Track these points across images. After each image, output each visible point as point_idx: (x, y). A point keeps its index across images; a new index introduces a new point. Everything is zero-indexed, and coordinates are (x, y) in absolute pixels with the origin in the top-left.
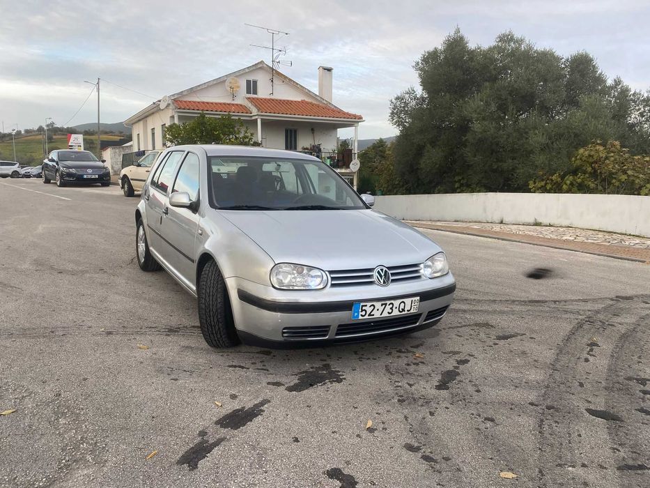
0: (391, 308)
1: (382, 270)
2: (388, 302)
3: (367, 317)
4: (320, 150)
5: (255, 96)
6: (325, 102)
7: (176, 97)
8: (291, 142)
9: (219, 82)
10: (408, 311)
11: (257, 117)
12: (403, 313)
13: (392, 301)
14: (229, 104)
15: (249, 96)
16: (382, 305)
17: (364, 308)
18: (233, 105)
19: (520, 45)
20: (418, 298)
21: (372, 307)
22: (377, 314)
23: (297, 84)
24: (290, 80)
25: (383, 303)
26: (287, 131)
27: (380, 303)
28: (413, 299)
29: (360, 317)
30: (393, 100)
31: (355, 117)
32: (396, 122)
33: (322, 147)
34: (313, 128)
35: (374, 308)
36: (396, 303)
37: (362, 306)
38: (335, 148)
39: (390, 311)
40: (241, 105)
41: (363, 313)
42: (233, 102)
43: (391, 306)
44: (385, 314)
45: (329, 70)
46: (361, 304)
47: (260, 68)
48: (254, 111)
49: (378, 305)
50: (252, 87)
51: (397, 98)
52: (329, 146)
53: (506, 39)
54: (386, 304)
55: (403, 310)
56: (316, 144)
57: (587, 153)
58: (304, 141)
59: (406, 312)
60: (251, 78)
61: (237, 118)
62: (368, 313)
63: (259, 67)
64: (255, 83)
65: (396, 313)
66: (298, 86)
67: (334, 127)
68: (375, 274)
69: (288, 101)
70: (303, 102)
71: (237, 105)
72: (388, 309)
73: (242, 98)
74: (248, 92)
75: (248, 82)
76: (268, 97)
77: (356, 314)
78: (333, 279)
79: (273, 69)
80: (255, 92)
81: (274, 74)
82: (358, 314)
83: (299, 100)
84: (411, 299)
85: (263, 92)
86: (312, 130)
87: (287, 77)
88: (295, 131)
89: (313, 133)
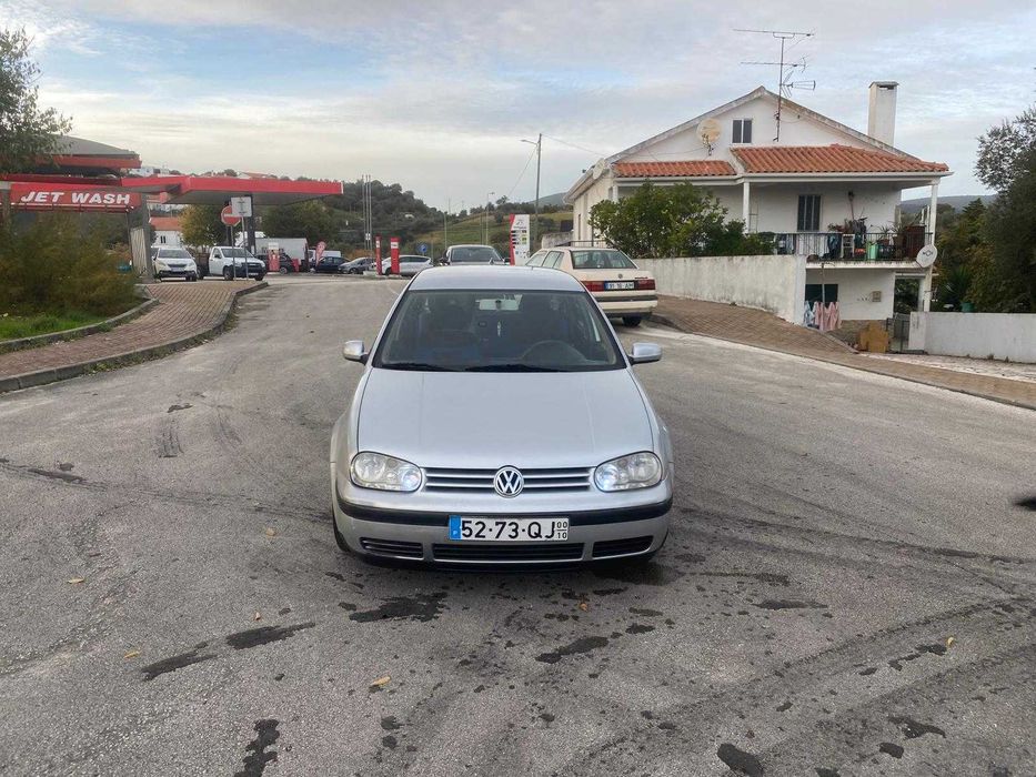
0: (515, 530)
1: (509, 473)
2: (508, 521)
3: (473, 538)
4: (863, 229)
5: (746, 145)
6: (877, 144)
7: (619, 158)
8: (808, 217)
9: (688, 128)
10: (547, 537)
11: (743, 181)
12: (538, 539)
13: (515, 521)
14: (701, 163)
15: (736, 145)
16: (497, 524)
17: (466, 525)
18: (708, 163)
20: (567, 520)
21: (481, 526)
22: (490, 536)
23: (824, 118)
24: (811, 112)
25: (499, 520)
26: (801, 199)
27: (494, 521)
28: (556, 520)
29: (463, 538)
30: (987, 139)
31: (933, 167)
32: (991, 178)
33: (867, 224)
34: (851, 192)
35: (484, 527)
36: (524, 524)
37: (464, 522)
38: (891, 225)
39: (514, 534)
40: (722, 163)
41: (467, 532)
42: (709, 159)
43: (514, 527)
44: (504, 537)
45: (891, 87)
46: (462, 519)
47: (759, 98)
48: (740, 170)
49: (490, 523)
50: (743, 131)
51: (995, 133)
52: (881, 220)
54: (504, 524)
55: (538, 535)
56: (857, 218)
58: (834, 215)
59: (544, 539)
60: (742, 116)
62: (474, 533)
63: (759, 96)
64: (748, 123)
65: (523, 537)
66: (826, 122)
67: (895, 187)
68: (497, 478)
69: (806, 148)
70: (834, 147)
71: (715, 162)
72: (508, 530)
73: (724, 150)
74: (736, 139)
75: (737, 124)
76: (770, 145)
77: (455, 533)
78: (431, 479)
79: (780, 98)
80: (748, 139)
81: (783, 106)
82: (459, 532)
83: (828, 145)
84: (550, 521)
85: (761, 138)
86: (851, 194)
87: (804, 109)
88: (818, 199)
89: (851, 200)
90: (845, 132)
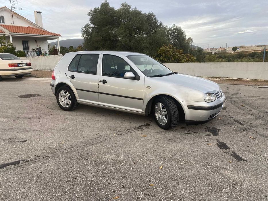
4: (41, 50)
5: (3, 24)
6: (40, 28)
8: (26, 47)
11: (8, 35)
19: (130, 8)
23: (25, 18)
24: (21, 16)
26: (23, 41)
31: (57, 35)
33: (41, 49)
34: (36, 40)
45: (40, 13)
47: (5, 10)
48: (7, 32)
50: (1, 19)
51: (84, 28)
52: (45, 48)
53: (124, 5)
56: (39, 47)
57: (163, 49)
58: (32, 46)
61: (2, 35)
64: (3, 17)
66: (26, 20)
67: (46, 39)
70: (29, 27)
76: (11, 25)
79: (12, 11)
80: (3, 22)
81: (13, 14)
83: (27, 26)
85: (8, 22)
86: (36, 41)
87: (20, 15)
88: (27, 41)
89: (36, 42)
90: (31, 23)
